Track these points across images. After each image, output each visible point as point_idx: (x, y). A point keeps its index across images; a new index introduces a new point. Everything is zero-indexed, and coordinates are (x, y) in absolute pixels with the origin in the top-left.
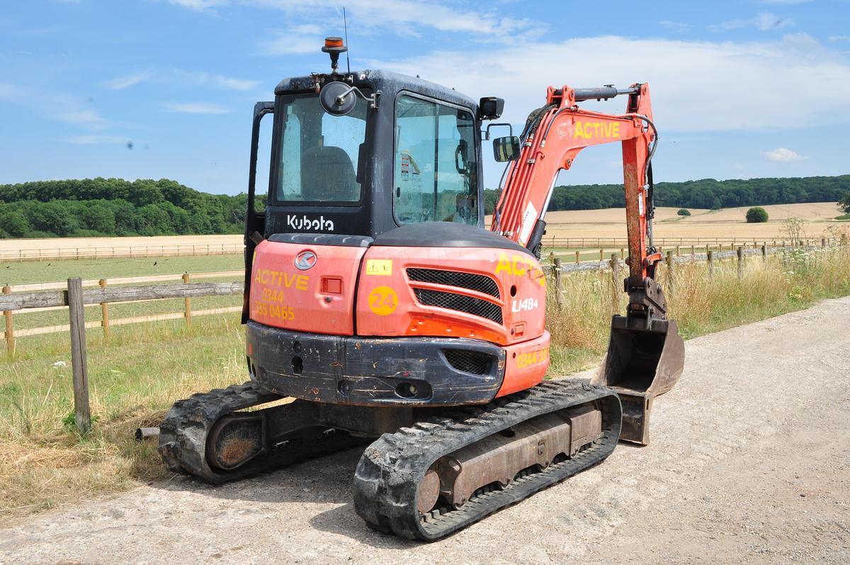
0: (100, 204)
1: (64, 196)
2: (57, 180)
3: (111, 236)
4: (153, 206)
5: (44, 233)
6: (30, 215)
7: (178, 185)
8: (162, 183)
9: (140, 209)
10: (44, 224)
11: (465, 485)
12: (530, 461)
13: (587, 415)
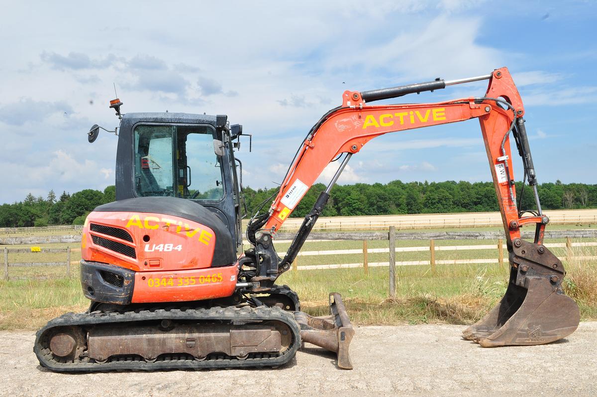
11: (101, 349)
12: (176, 349)
13: (255, 331)
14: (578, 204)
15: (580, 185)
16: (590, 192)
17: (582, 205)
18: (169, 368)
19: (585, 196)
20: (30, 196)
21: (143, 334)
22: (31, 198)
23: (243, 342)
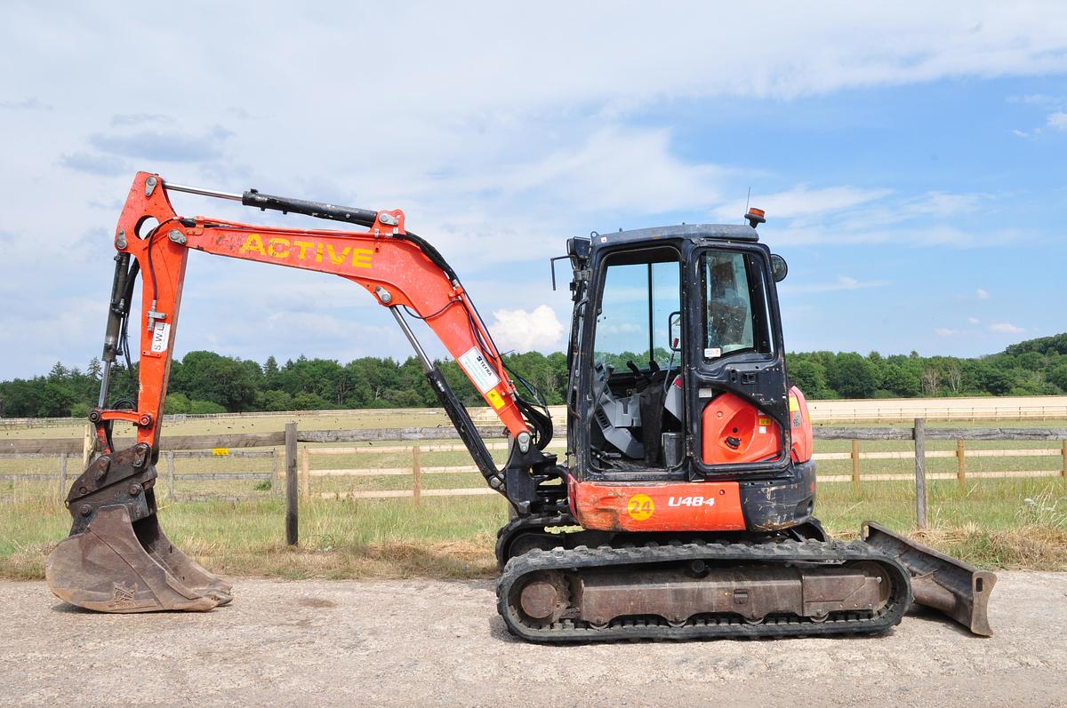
11: (601, 607)
12: (718, 606)
13: (840, 577)
14: (946, 388)
15: (949, 358)
16: (964, 370)
17: (952, 391)
18: (713, 635)
19: (956, 376)
20: (58, 366)
21: (664, 582)
22: (60, 370)
23: (821, 594)
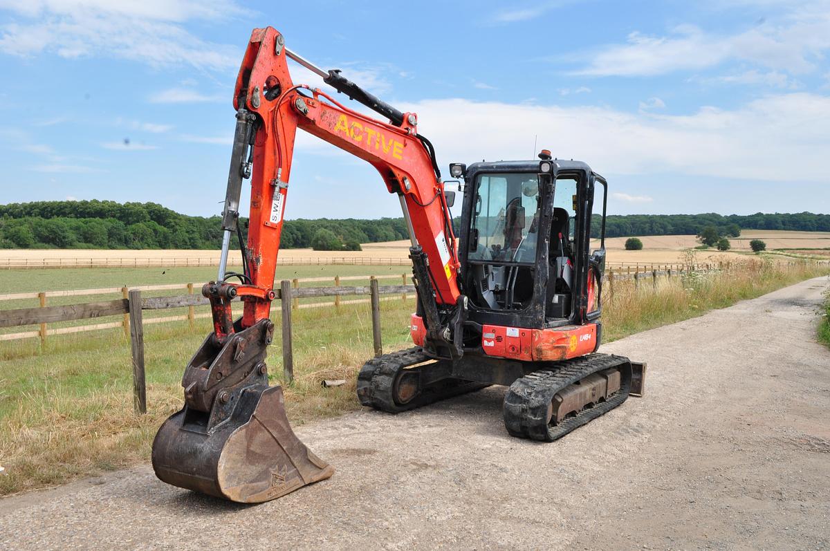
0: (95, 222)
1: (64, 215)
2: (59, 200)
3: (104, 249)
4: (141, 224)
5: (46, 245)
6: (35, 230)
7: (162, 208)
8: (149, 205)
9: (129, 227)
10: (47, 237)
12: (589, 400)
23: (610, 385)
